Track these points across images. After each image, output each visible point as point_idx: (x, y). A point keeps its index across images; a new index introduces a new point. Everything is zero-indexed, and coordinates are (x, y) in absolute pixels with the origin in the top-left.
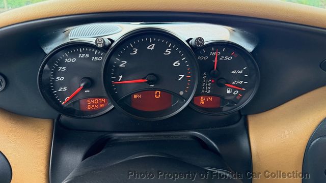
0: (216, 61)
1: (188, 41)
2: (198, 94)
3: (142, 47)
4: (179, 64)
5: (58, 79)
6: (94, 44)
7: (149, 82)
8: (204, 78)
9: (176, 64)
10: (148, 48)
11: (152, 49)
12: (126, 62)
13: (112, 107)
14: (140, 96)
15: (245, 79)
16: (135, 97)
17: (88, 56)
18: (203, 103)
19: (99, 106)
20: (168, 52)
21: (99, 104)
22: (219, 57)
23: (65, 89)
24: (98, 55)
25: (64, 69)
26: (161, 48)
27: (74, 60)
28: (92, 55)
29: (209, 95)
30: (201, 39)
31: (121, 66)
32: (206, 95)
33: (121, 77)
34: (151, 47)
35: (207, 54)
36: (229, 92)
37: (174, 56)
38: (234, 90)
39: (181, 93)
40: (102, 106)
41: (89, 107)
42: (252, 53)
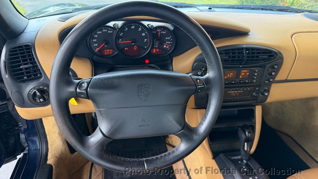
0: (159, 34)
1: (148, 25)
2: (152, 48)
3: (129, 28)
4: (144, 35)
5: (94, 40)
6: (113, 26)
7: (132, 42)
8: (155, 40)
9: (143, 34)
10: (132, 28)
11: (133, 28)
12: (122, 34)
13: (117, 52)
14: (127, 49)
15: (171, 41)
16: (126, 49)
17: (106, 30)
18: (155, 52)
19: (110, 53)
20: (140, 29)
21: (110, 52)
22: (160, 32)
23: (97, 45)
24: (111, 30)
25: (97, 36)
26: (137, 28)
27: (101, 32)
28: (108, 30)
29: (157, 48)
30: (153, 26)
31: (121, 35)
32: (156, 48)
33: (120, 40)
34: (133, 27)
35: (156, 30)
36: (165, 47)
37: (143, 31)
38: (167, 46)
39: (146, 47)
40: (111, 53)
41: (105, 53)
42: (173, 31)
